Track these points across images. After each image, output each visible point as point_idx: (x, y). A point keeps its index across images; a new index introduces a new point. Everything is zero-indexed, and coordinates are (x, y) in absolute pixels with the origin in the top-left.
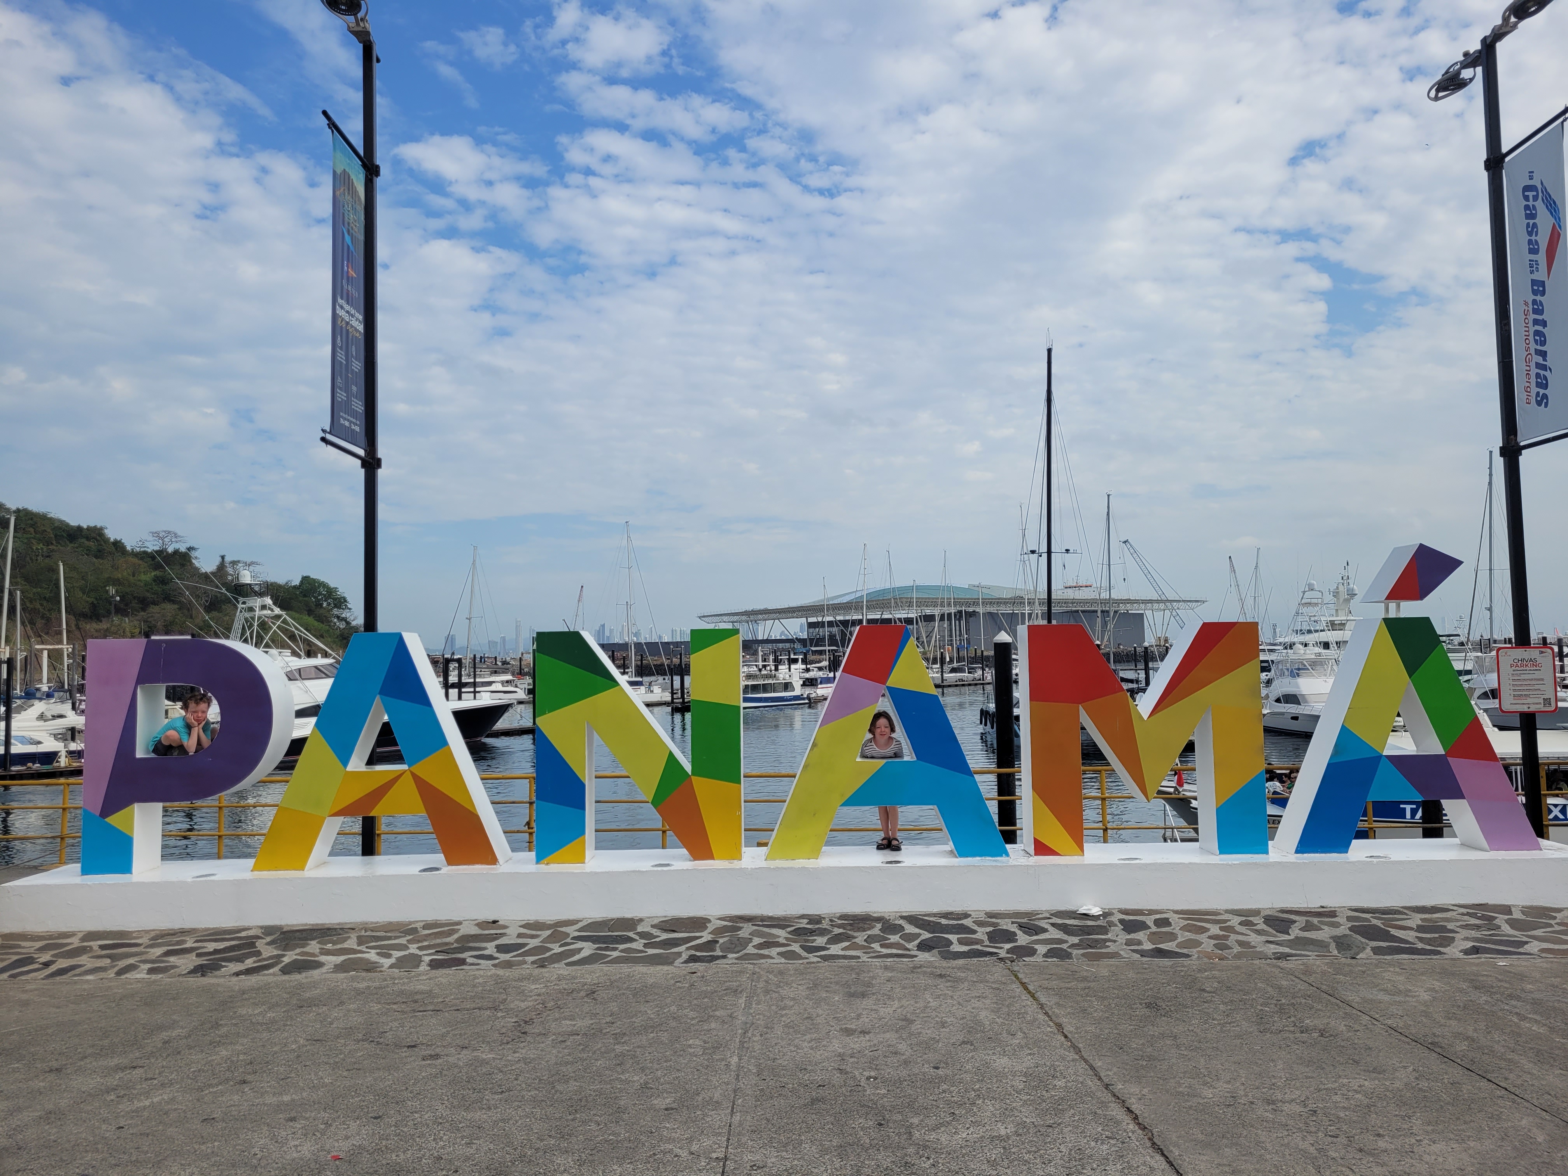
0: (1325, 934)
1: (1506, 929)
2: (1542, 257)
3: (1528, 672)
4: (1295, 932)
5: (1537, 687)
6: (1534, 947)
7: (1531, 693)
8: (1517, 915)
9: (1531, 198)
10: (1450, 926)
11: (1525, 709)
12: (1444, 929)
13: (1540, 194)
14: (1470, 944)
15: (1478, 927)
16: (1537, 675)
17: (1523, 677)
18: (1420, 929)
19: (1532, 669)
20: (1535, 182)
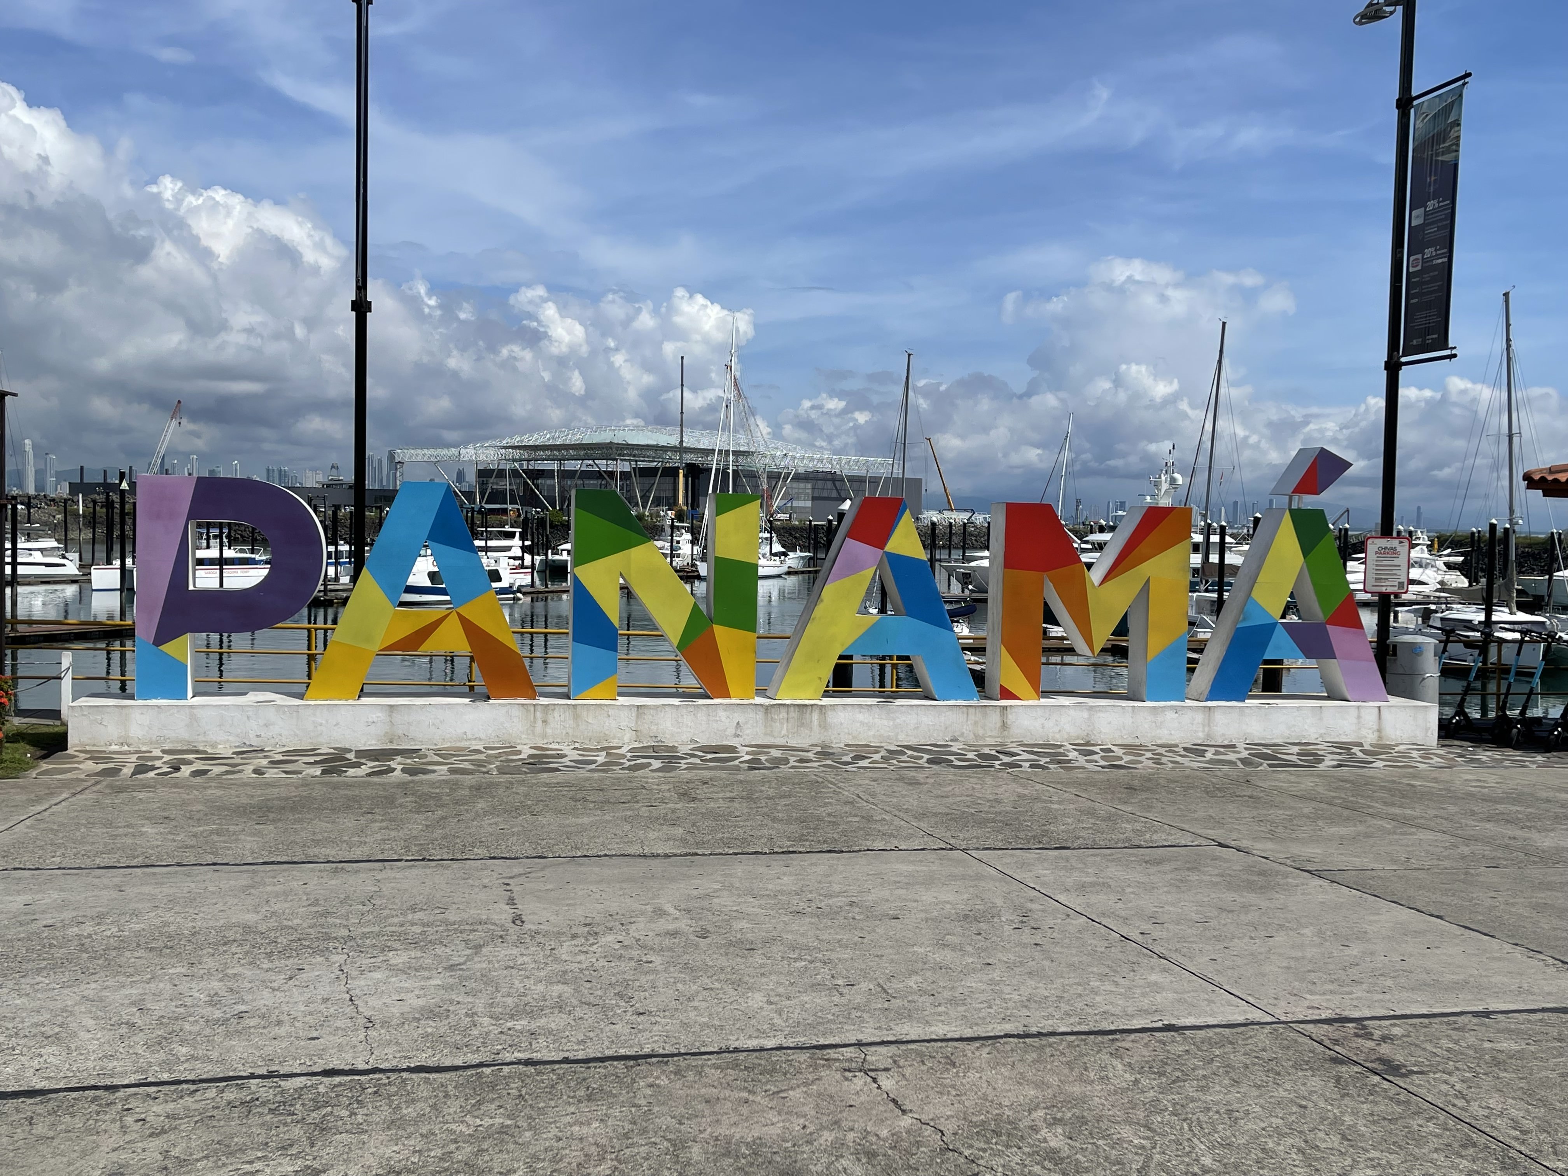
0: (1232, 757)
1: (1360, 754)
3: (1388, 559)
4: (1209, 755)
5: (1394, 572)
6: (1379, 764)
7: (1389, 576)
8: (1367, 747)
10: (1320, 753)
11: (1383, 590)
12: (1316, 754)
14: (1336, 763)
15: (1340, 754)
16: (1396, 562)
17: (1384, 563)
18: (1298, 754)
19: (1392, 556)
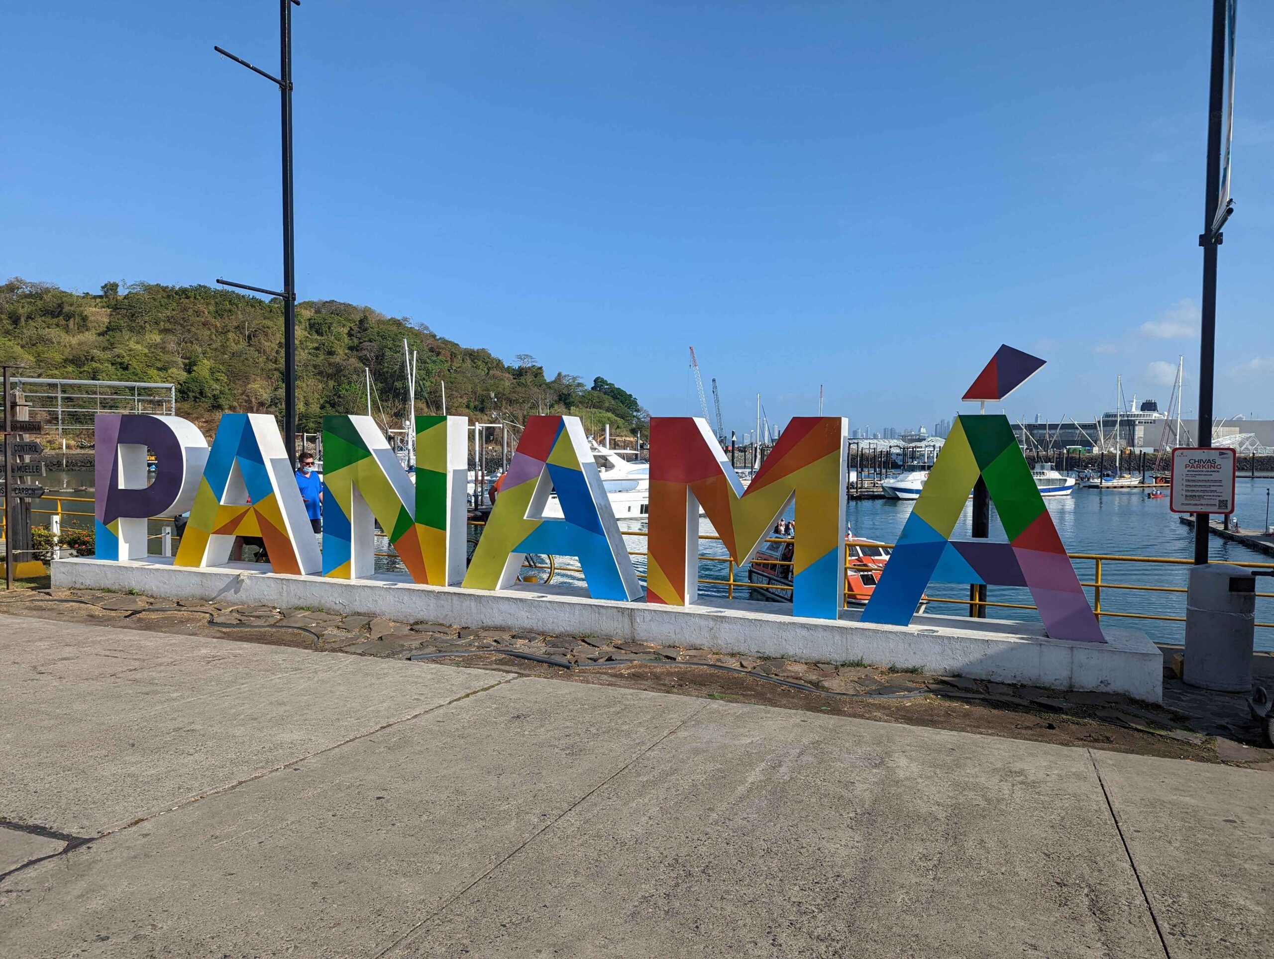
3: (1204, 473)
5: (1213, 488)
7: (1206, 494)
16: (1216, 476)
17: (1198, 478)
19: (1209, 470)
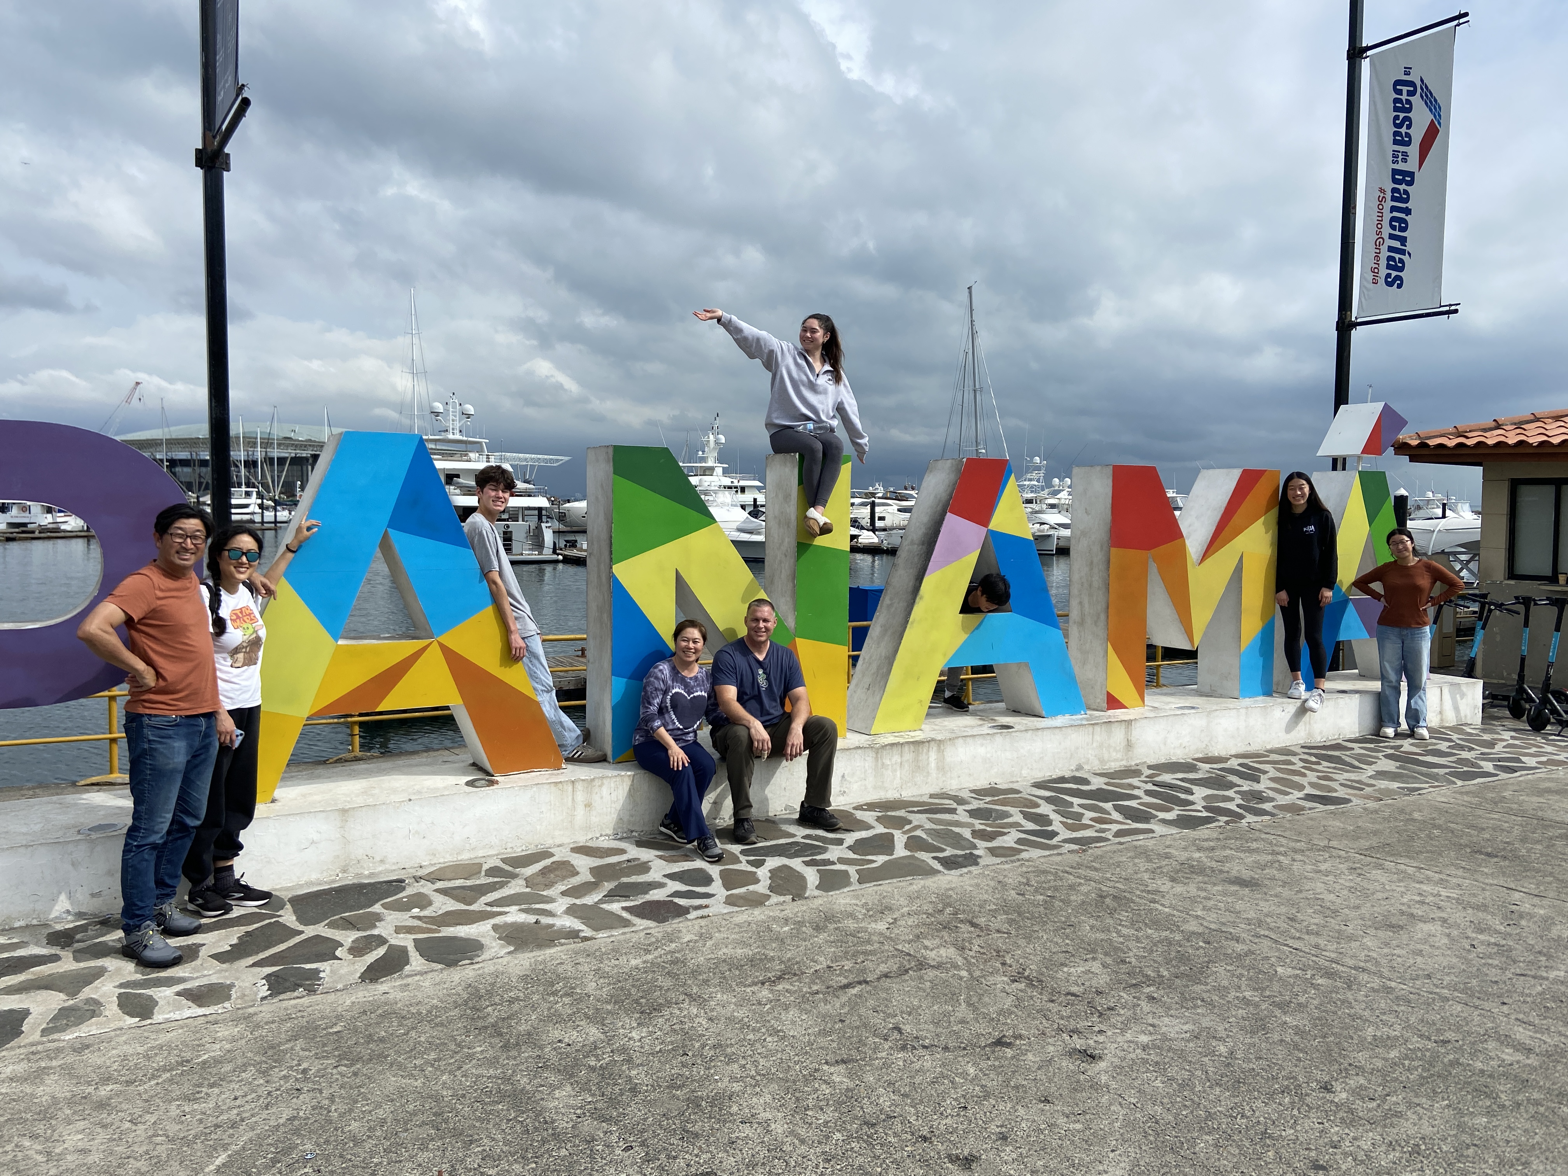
2: (1413, 150)
9: (1405, 93)
13: (1419, 90)
20: (1414, 77)
